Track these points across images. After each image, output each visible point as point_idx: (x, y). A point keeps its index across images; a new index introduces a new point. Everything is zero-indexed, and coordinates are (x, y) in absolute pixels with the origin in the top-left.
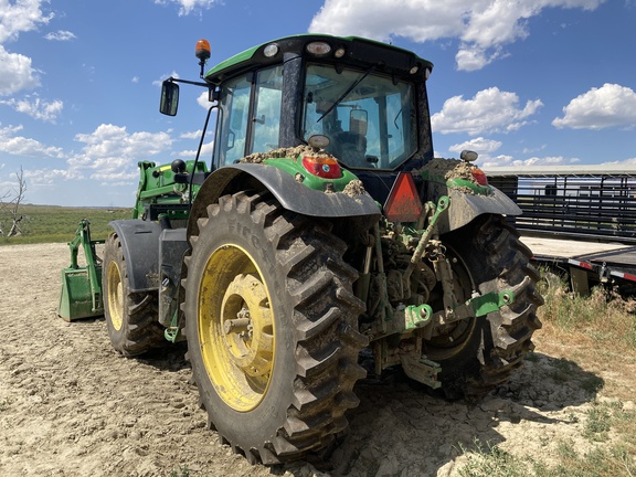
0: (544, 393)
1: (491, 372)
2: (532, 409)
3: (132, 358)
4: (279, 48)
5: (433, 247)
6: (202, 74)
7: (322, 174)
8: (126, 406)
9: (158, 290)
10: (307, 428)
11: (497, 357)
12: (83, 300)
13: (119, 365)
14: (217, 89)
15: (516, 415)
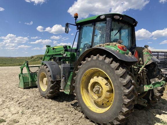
0: (162, 107)
1: (153, 102)
2: (164, 111)
3: (49, 99)
4: (105, 17)
5: (144, 70)
6: (76, 22)
7: (124, 50)
8: (58, 112)
9: (61, 80)
10: (125, 117)
11: (155, 98)
12: (27, 83)
13: (46, 101)
14: (79, 27)
15: (160, 113)
